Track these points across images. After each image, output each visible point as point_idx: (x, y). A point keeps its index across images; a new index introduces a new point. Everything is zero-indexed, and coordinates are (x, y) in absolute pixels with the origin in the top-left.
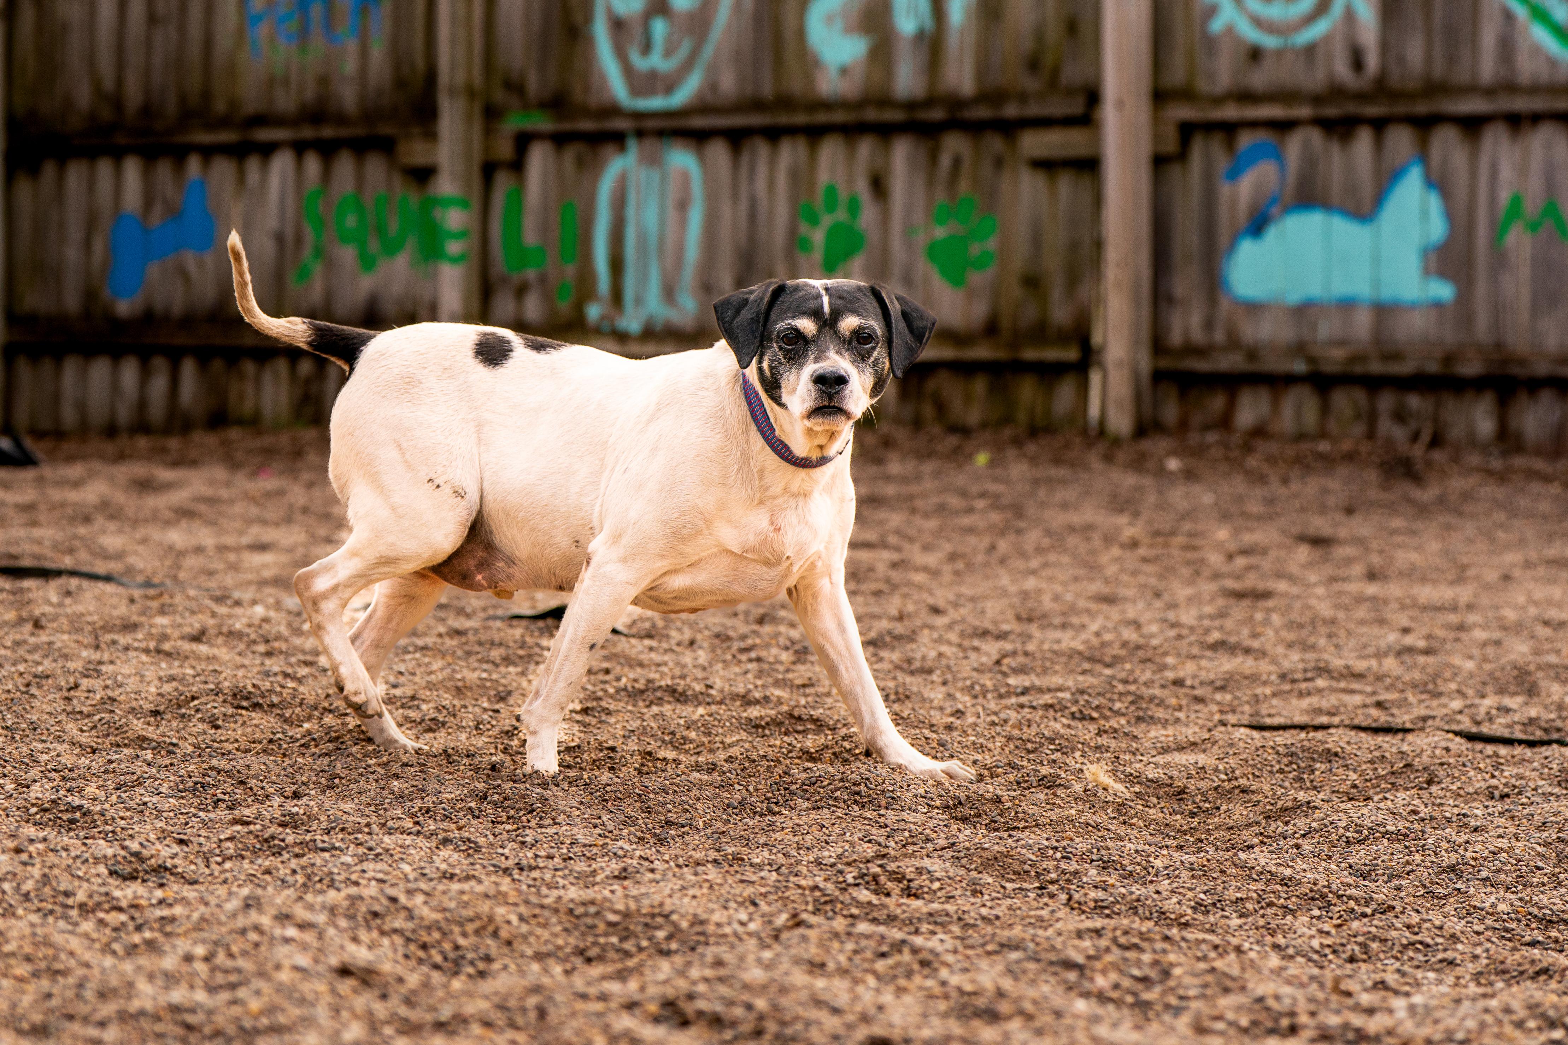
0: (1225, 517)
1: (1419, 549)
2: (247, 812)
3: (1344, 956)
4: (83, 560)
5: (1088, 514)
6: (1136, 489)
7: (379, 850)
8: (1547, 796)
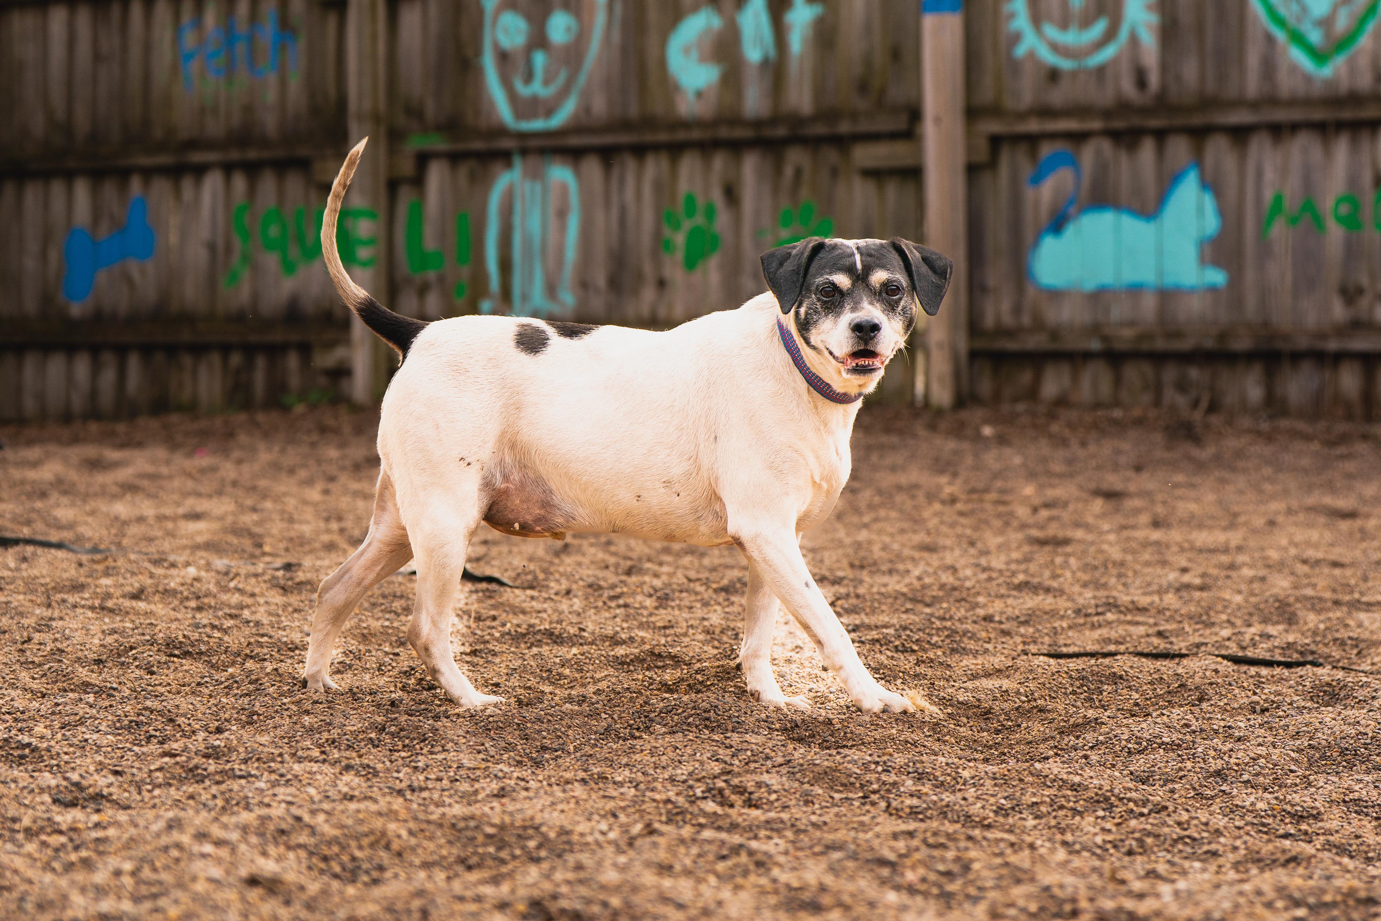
0: (1031, 475)
1: (1197, 500)
2: (175, 746)
3: (1124, 850)
4: (39, 530)
5: (914, 475)
6: (955, 452)
7: (289, 777)
8: (1300, 710)
